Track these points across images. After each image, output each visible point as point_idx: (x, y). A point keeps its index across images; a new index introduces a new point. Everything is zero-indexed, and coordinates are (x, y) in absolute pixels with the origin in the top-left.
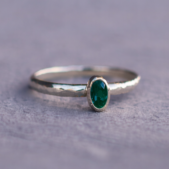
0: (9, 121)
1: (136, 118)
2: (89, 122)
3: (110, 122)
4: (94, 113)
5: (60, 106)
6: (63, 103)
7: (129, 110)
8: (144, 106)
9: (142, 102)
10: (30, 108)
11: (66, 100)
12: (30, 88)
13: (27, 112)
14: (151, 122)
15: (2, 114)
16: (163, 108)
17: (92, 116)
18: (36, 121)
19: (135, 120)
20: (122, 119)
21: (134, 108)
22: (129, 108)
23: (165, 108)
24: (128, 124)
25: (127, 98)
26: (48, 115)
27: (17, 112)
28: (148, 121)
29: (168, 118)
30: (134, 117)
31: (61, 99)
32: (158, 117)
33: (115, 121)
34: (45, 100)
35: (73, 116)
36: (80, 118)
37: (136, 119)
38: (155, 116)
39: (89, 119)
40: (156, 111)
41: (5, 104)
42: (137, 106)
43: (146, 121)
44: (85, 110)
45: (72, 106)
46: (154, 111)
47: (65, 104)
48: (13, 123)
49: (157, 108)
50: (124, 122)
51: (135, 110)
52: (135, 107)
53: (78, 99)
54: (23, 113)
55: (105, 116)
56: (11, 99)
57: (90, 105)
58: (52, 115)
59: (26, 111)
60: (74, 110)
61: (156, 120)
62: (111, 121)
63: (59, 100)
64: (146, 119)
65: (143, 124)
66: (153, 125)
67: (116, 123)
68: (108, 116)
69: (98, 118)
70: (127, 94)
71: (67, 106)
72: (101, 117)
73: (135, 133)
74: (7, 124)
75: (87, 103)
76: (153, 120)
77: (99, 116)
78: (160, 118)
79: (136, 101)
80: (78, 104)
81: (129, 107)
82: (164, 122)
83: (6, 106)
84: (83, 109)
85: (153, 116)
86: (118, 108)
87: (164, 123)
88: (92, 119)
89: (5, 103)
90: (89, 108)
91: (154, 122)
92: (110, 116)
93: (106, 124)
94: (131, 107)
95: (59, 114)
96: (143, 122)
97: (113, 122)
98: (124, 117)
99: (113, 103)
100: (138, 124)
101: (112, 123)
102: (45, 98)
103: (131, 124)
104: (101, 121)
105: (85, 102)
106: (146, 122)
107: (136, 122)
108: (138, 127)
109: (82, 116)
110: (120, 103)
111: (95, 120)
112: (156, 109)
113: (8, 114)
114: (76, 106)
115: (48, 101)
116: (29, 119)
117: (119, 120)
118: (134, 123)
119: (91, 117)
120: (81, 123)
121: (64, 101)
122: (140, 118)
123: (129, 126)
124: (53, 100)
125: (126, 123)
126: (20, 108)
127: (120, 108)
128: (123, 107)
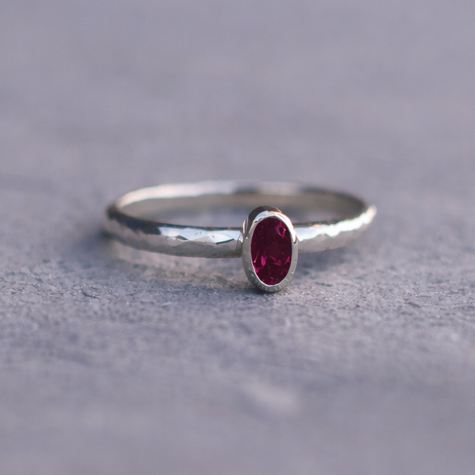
0: (46, 318)
1: (361, 309)
2: (245, 320)
3: (297, 319)
4: (259, 298)
5: (174, 280)
6: (183, 274)
7: (344, 290)
8: (383, 281)
9: (378, 271)
10: (99, 286)
11: (189, 266)
12: (105, 237)
13: (91, 296)
14: (398, 317)
15: (30, 300)
16: (431, 285)
17: (252, 303)
18: (113, 319)
19: (359, 314)
20: (326, 312)
21: (358, 286)
22: (345, 285)
23: (436, 285)
24: (342, 322)
25: (342, 261)
26: (142, 303)
27: (67, 295)
28: (392, 316)
29: (441, 309)
30: (358, 306)
31: (177, 263)
32: (418, 306)
33: (310, 317)
34: (136, 266)
35: (205, 304)
36: (222, 311)
37: (362, 312)
38: (410, 303)
39: (246, 312)
40: (412, 292)
41: (37, 277)
42: (366, 281)
43: (386, 316)
44: (235, 289)
45: (204, 279)
46: (407, 291)
47: (186, 274)
48: (57, 323)
49: (415, 284)
50: (332, 318)
51: (360, 290)
52: (359, 283)
53: (221, 262)
54: (81, 296)
55: (286, 305)
56: (54, 264)
57: (249, 277)
58: (152, 303)
59: (89, 292)
60: (211, 290)
61: (411, 314)
62: (300, 315)
63: (173, 265)
64: (386, 311)
65: (378, 323)
66: (404, 326)
67: (313, 320)
68: (292, 304)
69: (269, 308)
70: (341, 251)
71: (191, 281)
72: (276, 306)
73: (359, 344)
74: (41, 325)
75: (242, 271)
76: (404, 313)
77: (271, 305)
78: (423, 309)
79: (363, 268)
80: (220, 275)
81: (345, 281)
82: (433, 317)
83: (40, 280)
84: (232, 287)
85: (405, 303)
86: (317, 283)
87: (432, 320)
88: (253, 312)
89: (36, 274)
90: (247, 283)
91: (406, 319)
92: (297, 304)
93: (288, 324)
94: (349, 282)
95: (171, 300)
96: (379, 318)
97: (304, 317)
98: (334, 305)
99: (306, 273)
100: (367, 323)
101: (302, 322)
102: (137, 261)
103: (349, 324)
104: (275, 316)
105: (238, 269)
106: (388, 319)
107: (363, 319)
108: (368, 330)
109: (229, 304)
110: (321, 274)
111: (260, 314)
112: (412, 286)
113: (45, 302)
114: (214, 280)
115: (145, 268)
116: (96, 313)
117: (321, 314)
118: (357, 320)
119: (251, 305)
120: (225, 322)
121: (186, 268)
122: (372, 310)
123: (344, 328)
124: (157, 266)
125: (338, 319)
126: (74, 286)
127: (323, 284)
128: (330, 283)
